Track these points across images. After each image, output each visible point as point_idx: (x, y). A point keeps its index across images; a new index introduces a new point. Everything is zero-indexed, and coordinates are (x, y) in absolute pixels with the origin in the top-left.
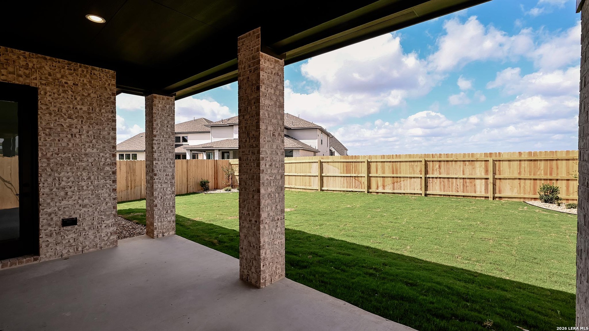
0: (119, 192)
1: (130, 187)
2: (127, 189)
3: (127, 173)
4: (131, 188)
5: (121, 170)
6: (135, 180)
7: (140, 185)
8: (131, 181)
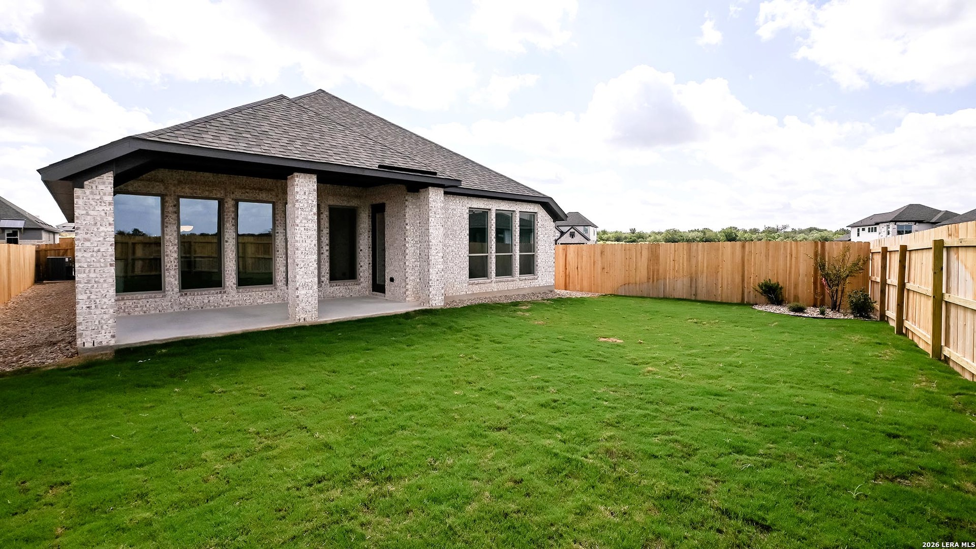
0: (639, 284)
1: (651, 279)
2: (648, 282)
3: (649, 260)
4: (653, 281)
5: (642, 255)
6: (658, 271)
7: (664, 278)
8: (653, 272)
